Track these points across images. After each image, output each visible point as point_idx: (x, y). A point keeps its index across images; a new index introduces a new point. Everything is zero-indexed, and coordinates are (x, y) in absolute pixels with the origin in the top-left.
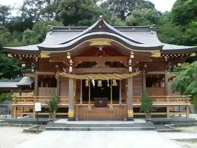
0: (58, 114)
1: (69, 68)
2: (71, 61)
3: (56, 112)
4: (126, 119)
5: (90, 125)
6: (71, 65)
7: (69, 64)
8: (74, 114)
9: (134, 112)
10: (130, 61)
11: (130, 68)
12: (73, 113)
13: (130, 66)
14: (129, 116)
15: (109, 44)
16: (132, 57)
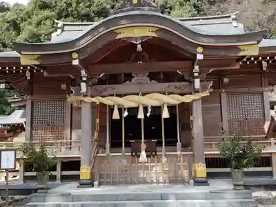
0: (65, 173)
1: (80, 86)
2: (83, 72)
3: (62, 170)
4: (192, 181)
5: (117, 195)
6: (84, 79)
7: (81, 78)
8: (92, 174)
9: (207, 167)
10: (197, 68)
11: (197, 82)
12: (89, 172)
13: (197, 77)
14: (199, 175)
15: (154, 35)
16: (200, 57)
